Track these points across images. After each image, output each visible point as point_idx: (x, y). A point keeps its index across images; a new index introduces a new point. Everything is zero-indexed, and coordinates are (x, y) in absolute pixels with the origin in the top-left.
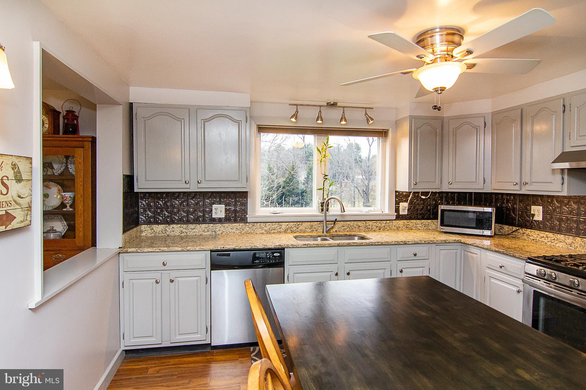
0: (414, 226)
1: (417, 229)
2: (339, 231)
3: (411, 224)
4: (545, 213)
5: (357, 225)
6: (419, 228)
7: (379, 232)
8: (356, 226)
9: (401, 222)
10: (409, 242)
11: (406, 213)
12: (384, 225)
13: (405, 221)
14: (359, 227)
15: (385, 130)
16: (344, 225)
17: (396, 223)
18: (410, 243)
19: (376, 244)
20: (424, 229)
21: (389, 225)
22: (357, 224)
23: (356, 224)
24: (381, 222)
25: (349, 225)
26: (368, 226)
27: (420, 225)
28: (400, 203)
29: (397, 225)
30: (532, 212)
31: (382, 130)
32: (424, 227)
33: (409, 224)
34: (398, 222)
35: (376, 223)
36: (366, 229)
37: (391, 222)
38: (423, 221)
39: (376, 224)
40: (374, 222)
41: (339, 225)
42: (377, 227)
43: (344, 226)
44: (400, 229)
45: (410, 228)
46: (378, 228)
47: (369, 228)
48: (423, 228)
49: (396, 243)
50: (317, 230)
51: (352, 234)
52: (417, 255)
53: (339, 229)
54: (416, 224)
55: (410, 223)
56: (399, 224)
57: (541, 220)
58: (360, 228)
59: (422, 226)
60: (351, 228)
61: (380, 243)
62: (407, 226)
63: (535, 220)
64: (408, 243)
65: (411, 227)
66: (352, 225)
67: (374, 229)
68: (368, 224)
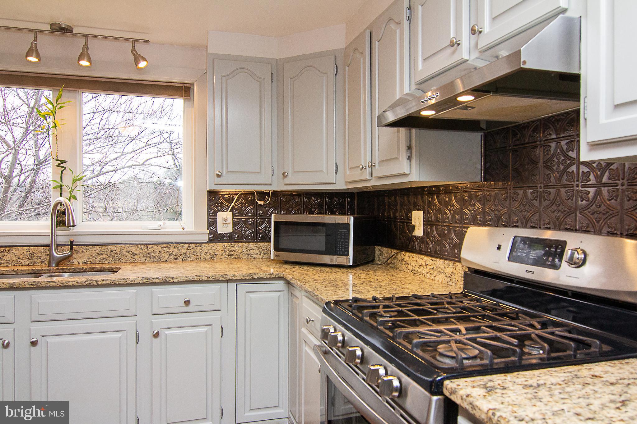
0: (245, 253)
1: (249, 257)
2: (92, 263)
3: (239, 250)
4: (427, 223)
5: (129, 252)
6: (255, 256)
7: (175, 263)
8: (127, 254)
9: (219, 247)
10: (173, 278)
11: (229, 229)
12: (183, 251)
13: (226, 244)
14: (134, 255)
15: (186, 85)
16: (101, 252)
17: (209, 248)
18: (175, 280)
19: (100, 283)
20: (264, 257)
21: (194, 252)
22: (129, 250)
23: (126, 250)
24: (179, 246)
25: (112, 251)
26: (152, 254)
27: (257, 252)
28: (218, 213)
29: (210, 251)
30: (413, 223)
31: (181, 85)
32: (265, 254)
33: (234, 249)
34: (212, 247)
35: (169, 248)
36: (147, 259)
37: (198, 246)
38: (261, 244)
39: (168, 250)
40: (165, 245)
41: (90, 252)
42: (171, 255)
43: (102, 254)
44: (217, 257)
45: (237, 257)
46: (172, 257)
47: (154, 257)
48: (261, 257)
49: (145, 281)
50: (42, 262)
51: (106, 268)
52: (192, 303)
53: (91, 260)
54: (248, 248)
55: (237, 248)
56: (214, 250)
57: (422, 235)
58: (136, 257)
59: (259, 254)
60: (116, 258)
61: (108, 282)
62: (232, 253)
63: (415, 236)
64: (172, 281)
65: (238, 254)
66: (118, 251)
67: (164, 259)
68: (151, 250)
